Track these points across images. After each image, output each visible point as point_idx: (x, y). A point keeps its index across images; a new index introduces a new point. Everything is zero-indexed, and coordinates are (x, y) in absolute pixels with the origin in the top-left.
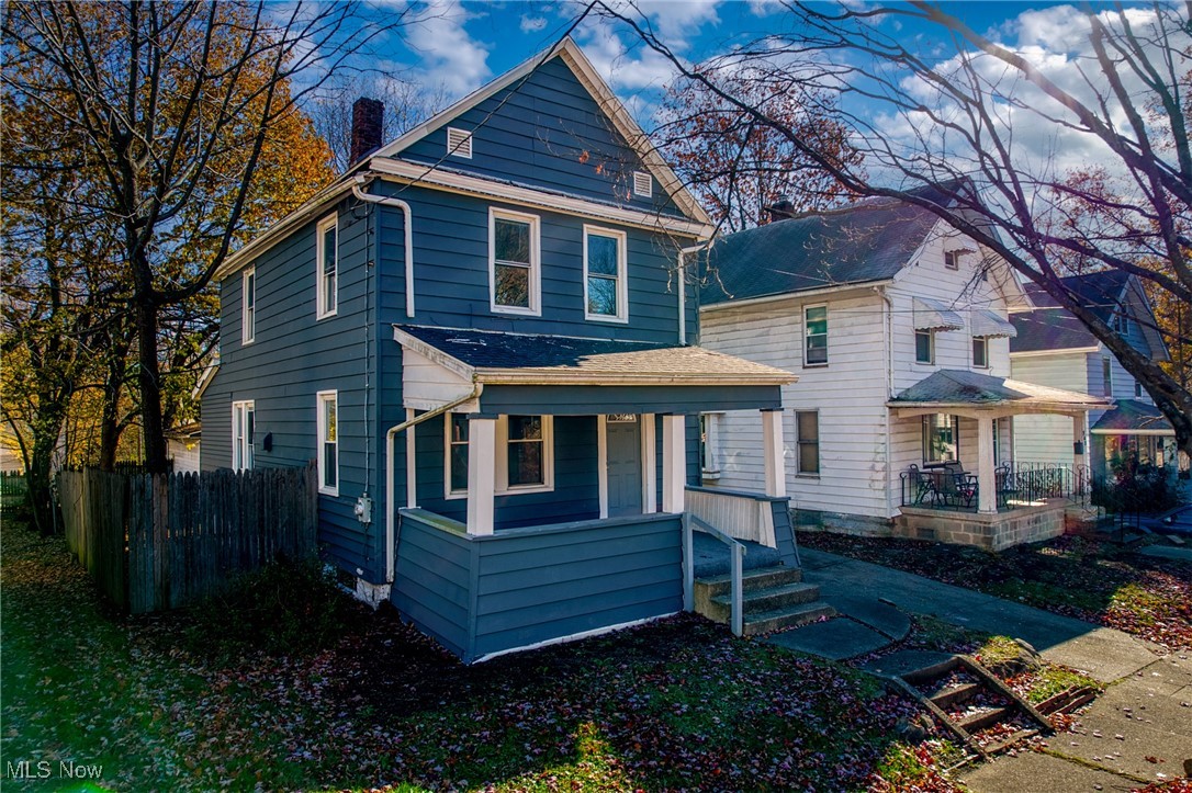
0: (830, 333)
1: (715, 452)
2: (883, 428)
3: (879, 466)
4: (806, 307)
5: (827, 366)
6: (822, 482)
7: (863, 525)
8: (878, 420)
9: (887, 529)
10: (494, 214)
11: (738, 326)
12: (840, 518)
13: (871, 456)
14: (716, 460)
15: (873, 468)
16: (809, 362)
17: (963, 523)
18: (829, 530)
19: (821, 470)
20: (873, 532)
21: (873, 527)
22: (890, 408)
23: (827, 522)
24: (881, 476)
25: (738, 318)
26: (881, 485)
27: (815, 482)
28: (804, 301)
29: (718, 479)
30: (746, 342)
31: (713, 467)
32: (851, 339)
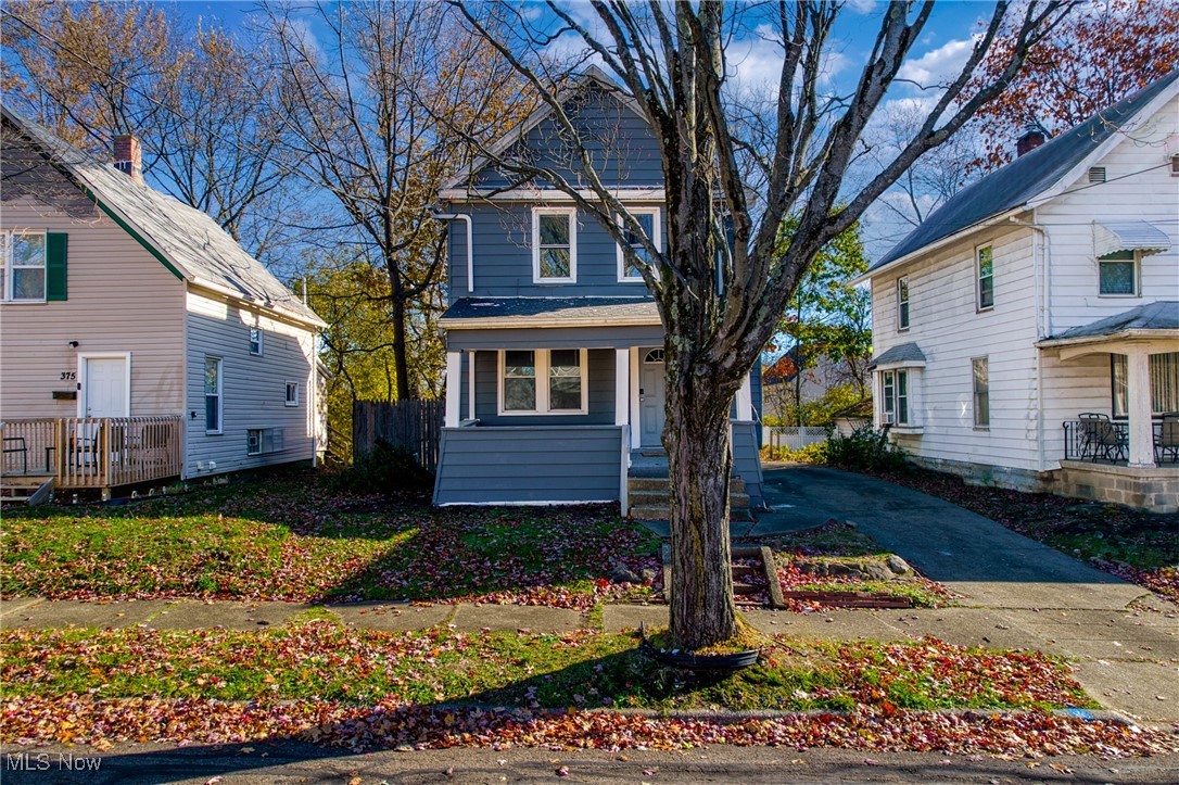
0: (995, 272)
1: (917, 407)
2: (1035, 372)
3: (1033, 414)
4: (980, 248)
5: (992, 309)
6: (993, 433)
7: (1022, 480)
8: (1030, 363)
9: (1040, 484)
10: (536, 213)
11: (933, 276)
12: (1005, 472)
13: (1025, 404)
14: (918, 415)
15: (1028, 418)
16: (983, 306)
17: (1115, 478)
18: (998, 486)
19: (991, 421)
20: (1030, 487)
21: (1030, 481)
22: (1041, 348)
23: (996, 477)
24: (1033, 425)
25: (932, 268)
26: (1033, 435)
27: (986, 434)
28: (976, 242)
29: (921, 435)
30: (938, 291)
31: (914, 422)
32: (1010, 277)
